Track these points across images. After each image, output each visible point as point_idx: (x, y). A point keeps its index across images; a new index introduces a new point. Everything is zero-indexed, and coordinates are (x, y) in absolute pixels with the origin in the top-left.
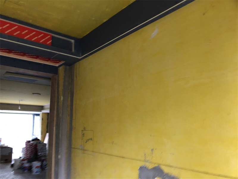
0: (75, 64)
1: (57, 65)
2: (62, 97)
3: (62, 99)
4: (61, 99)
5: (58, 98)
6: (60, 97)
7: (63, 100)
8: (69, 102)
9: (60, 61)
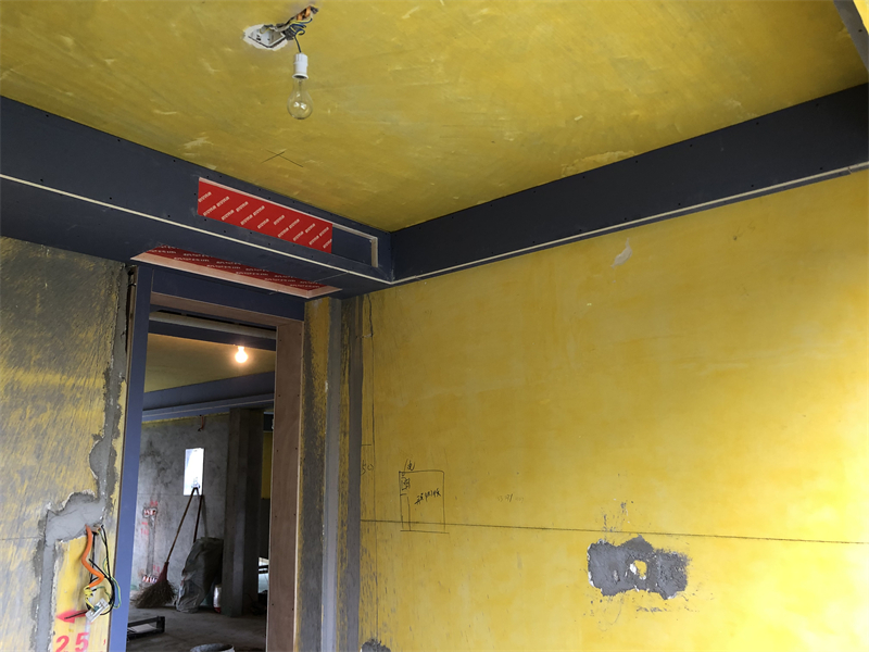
0: (365, 295)
1: (307, 295)
2: (326, 384)
3: (327, 388)
5: (309, 385)
6: (316, 384)
7: (331, 393)
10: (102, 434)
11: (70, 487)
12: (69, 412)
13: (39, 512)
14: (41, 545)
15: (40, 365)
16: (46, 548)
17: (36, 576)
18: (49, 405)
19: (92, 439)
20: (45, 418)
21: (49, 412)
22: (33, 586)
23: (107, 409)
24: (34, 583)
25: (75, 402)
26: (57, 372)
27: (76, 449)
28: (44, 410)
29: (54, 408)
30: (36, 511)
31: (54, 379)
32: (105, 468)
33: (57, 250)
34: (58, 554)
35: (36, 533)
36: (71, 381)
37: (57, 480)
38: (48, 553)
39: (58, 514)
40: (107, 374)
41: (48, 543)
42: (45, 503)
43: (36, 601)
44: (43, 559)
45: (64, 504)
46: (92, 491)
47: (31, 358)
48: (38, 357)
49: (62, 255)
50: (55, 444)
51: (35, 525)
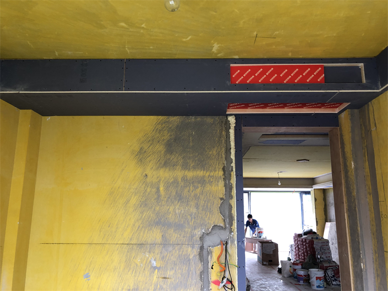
0: (370, 103)
1: (336, 111)
2: (353, 163)
3: (353, 166)
4: (351, 166)
5: (345, 166)
6: (348, 164)
7: (356, 169)
8: (367, 170)
9: (341, 104)
10: (224, 197)
11: (212, 222)
12: (208, 188)
13: (199, 233)
14: (202, 248)
15: (194, 168)
16: (204, 250)
17: (201, 262)
18: (199, 185)
19: (220, 200)
20: (198, 190)
21: (200, 188)
22: (200, 266)
23: (225, 186)
24: (200, 265)
25: (211, 183)
26: (201, 170)
27: (213, 204)
28: (198, 188)
29: (202, 186)
30: (198, 233)
31: (200, 173)
32: (227, 214)
33: (197, 117)
34: (210, 253)
35: (199, 243)
36: (208, 174)
37: (206, 219)
38: (205, 252)
39: (208, 234)
40: (224, 169)
41: (205, 248)
42: (202, 229)
43: (202, 273)
44: (203, 254)
45: (210, 230)
46: (222, 225)
47: (190, 165)
48: (193, 164)
49: (199, 119)
50: (203, 202)
51: (198, 239)
